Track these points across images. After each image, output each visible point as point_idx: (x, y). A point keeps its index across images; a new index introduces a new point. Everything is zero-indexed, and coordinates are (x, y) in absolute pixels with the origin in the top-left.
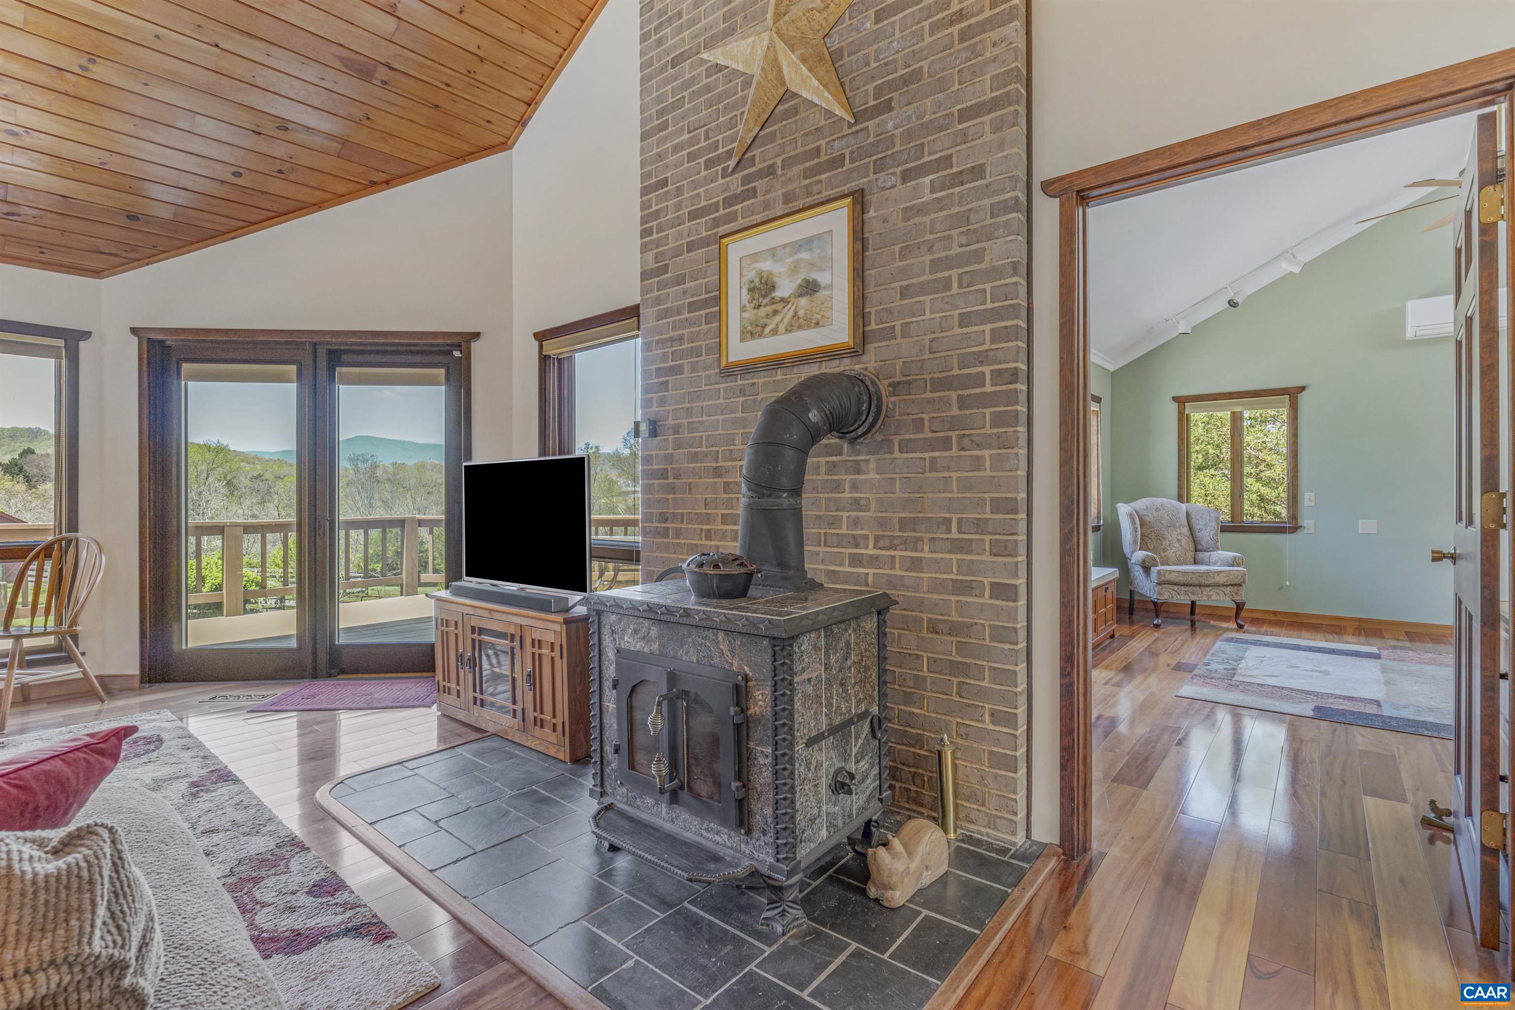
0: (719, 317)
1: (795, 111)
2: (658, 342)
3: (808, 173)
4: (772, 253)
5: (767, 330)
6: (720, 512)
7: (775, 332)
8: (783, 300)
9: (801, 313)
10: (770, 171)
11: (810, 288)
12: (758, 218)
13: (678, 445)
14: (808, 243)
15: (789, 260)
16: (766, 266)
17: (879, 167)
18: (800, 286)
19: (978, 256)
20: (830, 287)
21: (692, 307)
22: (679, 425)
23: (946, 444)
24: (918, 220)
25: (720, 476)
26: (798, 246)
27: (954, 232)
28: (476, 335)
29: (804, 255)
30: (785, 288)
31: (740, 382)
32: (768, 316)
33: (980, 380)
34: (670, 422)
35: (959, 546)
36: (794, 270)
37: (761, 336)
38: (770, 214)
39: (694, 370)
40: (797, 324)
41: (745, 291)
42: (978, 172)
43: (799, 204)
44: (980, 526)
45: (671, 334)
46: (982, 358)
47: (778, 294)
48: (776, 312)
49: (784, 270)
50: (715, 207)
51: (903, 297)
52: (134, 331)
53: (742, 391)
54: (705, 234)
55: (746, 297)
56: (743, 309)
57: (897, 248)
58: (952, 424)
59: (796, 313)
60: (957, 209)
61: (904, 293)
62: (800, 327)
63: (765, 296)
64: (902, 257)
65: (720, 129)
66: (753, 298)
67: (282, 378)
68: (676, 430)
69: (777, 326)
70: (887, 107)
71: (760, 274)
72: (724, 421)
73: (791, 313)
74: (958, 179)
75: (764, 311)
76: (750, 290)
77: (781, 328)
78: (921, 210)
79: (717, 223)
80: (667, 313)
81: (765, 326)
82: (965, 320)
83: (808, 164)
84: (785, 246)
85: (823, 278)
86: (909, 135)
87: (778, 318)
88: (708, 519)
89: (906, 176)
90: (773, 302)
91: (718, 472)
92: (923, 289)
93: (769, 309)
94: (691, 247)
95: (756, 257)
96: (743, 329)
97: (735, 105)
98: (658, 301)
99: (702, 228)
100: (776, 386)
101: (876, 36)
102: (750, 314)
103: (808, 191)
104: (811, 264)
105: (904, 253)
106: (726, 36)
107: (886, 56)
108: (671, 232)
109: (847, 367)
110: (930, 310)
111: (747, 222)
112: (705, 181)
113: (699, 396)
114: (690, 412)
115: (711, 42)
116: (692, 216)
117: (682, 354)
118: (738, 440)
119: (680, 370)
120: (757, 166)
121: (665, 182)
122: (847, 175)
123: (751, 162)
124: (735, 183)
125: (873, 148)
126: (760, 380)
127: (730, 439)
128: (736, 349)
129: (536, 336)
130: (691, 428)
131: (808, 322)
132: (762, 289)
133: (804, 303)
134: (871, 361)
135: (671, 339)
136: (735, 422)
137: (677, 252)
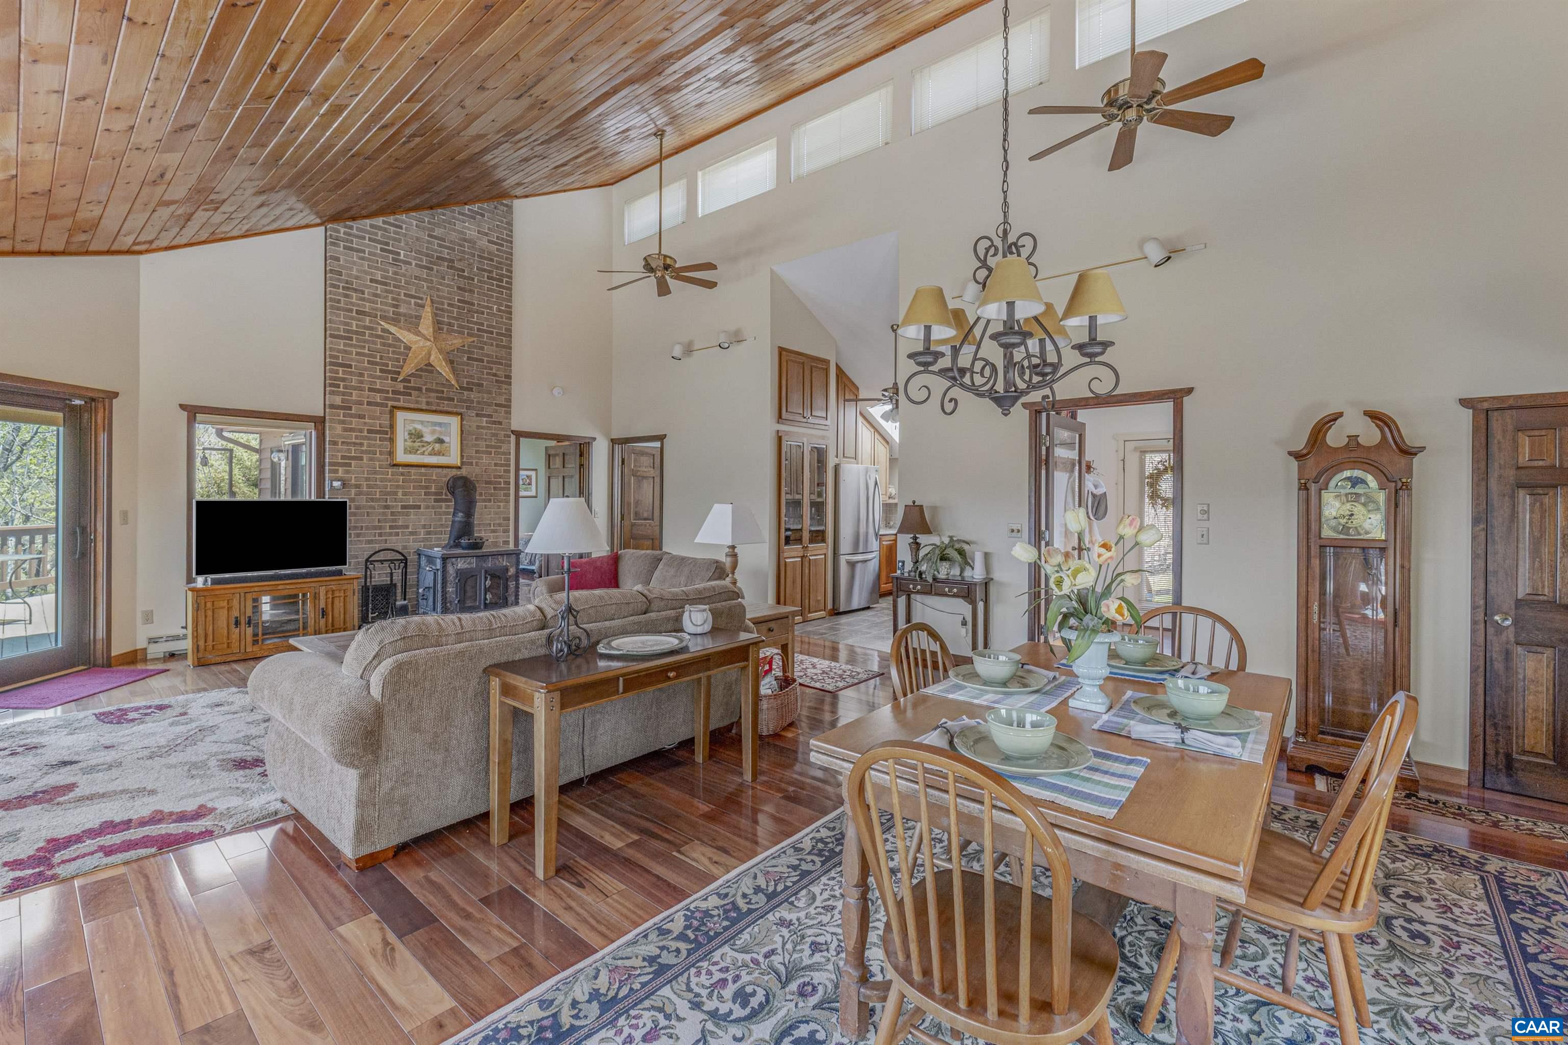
0: (392, 440)
1: (431, 372)
2: (344, 443)
3: (438, 398)
4: (422, 422)
5: (418, 452)
6: (388, 524)
7: (423, 454)
8: (427, 442)
9: (436, 449)
10: (419, 389)
11: (440, 441)
12: (412, 406)
13: (359, 494)
14: (440, 424)
15: (430, 428)
16: (419, 427)
17: (468, 408)
18: (435, 439)
19: (500, 447)
20: (449, 443)
21: (369, 431)
22: (360, 484)
23: (490, 501)
24: (482, 430)
25: (388, 509)
26: (435, 424)
27: (493, 438)
29: (437, 428)
30: (428, 438)
31: (401, 470)
32: (419, 447)
33: (500, 483)
34: (353, 482)
35: (494, 531)
36: (433, 432)
37: (415, 453)
38: (419, 406)
39: (371, 459)
40: (433, 453)
41: (406, 434)
42: (500, 423)
43: (434, 408)
44: (500, 525)
45: (354, 441)
46: (500, 477)
47: (425, 439)
48: (423, 446)
49: (428, 431)
50: (388, 392)
53: (402, 474)
54: (379, 401)
55: (407, 437)
56: (405, 440)
57: (475, 437)
58: (491, 495)
59: (433, 449)
60: (493, 431)
61: (477, 452)
62: (435, 455)
63: (418, 438)
64: (475, 440)
65: (390, 359)
66: (411, 438)
68: (357, 486)
69: (424, 452)
70: (471, 390)
71: (415, 429)
72: (391, 485)
73: (431, 449)
74: (494, 423)
75: (417, 444)
76: (410, 434)
77: (426, 453)
78: (483, 428)
79: (387, 399)
80: (352, 430)
81: (418, 450)
82: (496, 465)
83: (438, 395)
84: (429, 422)
85: (446, 439)
86: (478, 403)
87: (424, 449)
88: (380, 528)
89: (477, 415)
90: (421, 442)
91: (387, 507)
92: (483, 452)
93: (420, 444)
94: (369, 404)
95: (413, 421)
96: (405, 449)
97: (400, 353)
98: (343, 422)
99: (378, 398)
100: (421, 474)
101: (468, 365)
102: (409, 443)
103: (438, 405)
104: (441, 433)
105: (477, 439)
106: (395, 321)
107: (471, 373)
108: (354, 392)
109: (454, 472)
110: (485, 459)
111: (406, 405)
112: (379, 378)
113: (375, 473)
114: (367, 479)
115: (384, 318)
116: (370, 390)
117: (362, 452)
118: (400, 494)
119: (361, 459)
120: (412, 385)
121: (350, 366)
122: (456, 406)
123: (409, 381)
124: (400, 387)
125: (464, 401)
126: (413, 470)
127: (396, 493)
128: (401, 457)
129: (183, 407)
130: (369, 486)
131: (439, 453)
132: (416, 436)
133: (437, 446)
134: (464, 472)
135: (355, 444)
136: (398, 487)
137: (360, 403)
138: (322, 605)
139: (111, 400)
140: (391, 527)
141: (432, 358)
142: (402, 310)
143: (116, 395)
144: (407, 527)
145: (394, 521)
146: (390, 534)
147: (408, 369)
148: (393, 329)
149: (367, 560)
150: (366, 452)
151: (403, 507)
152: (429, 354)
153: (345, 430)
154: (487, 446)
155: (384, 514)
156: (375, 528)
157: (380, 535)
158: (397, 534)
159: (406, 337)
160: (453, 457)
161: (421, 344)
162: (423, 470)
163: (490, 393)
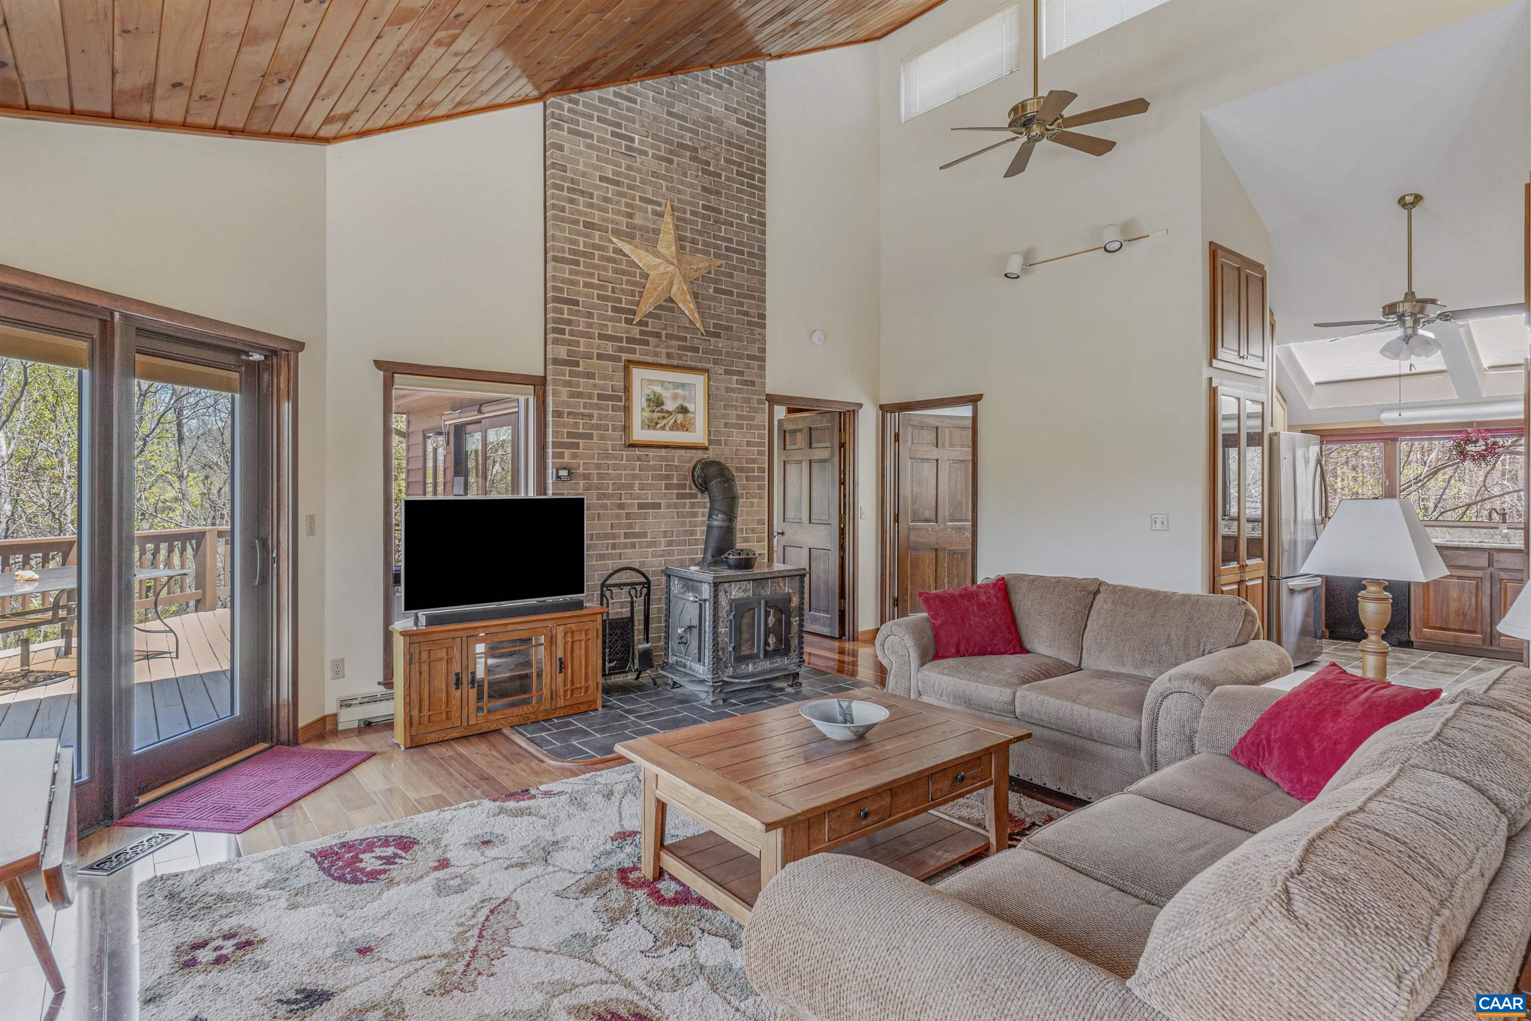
0: (627, 409)
1: (672, 310)
2: (569, 413)
3: (680, 348)
4: (662, 383)
5: (658, 426)
6: (622, 531)
7: (663, 428)
8: (668, 412)
9: (679, 422)
10: (658, 335)
11: (684, 410)
12: (650, 359)
14: (683, 386)
15: (672, 391)
16: (658, 389)
17: (716, 362)
18: (678, 408)
19: (753, 418)
20: (694, 413)
21: (600, 397)
22: (589, 474)
24: (731, 394)
25: (623, 509)
26: (677, 385)
27: (745, 405)
29: (680, 392)
30: (670, 406)
31: (637, 452)
32: (659, 418)
34: (581, 470)
35: (745, 540)
36: (675, 397)
37: (655, 428)
38: (658, 360)
39: (602, 438)
40: (675, 427)
41: (644, 399)
42: (753, 383)
43: (675, 362)
44: (753, 530)
45: (582, 410)
46: (754, 461)
47: (665, 408)
48: (664, 418)
49: (669, 395)
50: (620, 339)
51: (725, 427)
53: (639, 459)
54: (611, 353)
55: (645, 404)
56: (643, 410)
57: (722, 404)
58: (744, 487)
59: (676, 421)
60: (745, 396)
61: (726, 425)
62: (678, 429)
63: (658, 406)
64: (725, 409)
65: (624, 292)
66: (649, 406)
68: (587, 477)
69: (665, 425)
70: (718, 335)
71: (655, 394)
72: (626, 475)
73: (672, 421)
74: (746, 383)
75: (656, 415)
76: (649, 400)
77: (667, 428)
78: (732, 390)
79: (621, 350)
80: (579, 395)
81: (657, 423)
82: (748, 444)
83: (681, 343)
84: (669, 382)
85: (691, 407)
86: (728, 354)
87: (665, 421)
88: (614, 536)
89: (727, 372)
90: (662, 411)
91: (621, 506)
92: (734, 426)
93: (660, 415)
94: (600, 357)
95: (651, 381)
96: (643, 422)
97: (634, 284)
98: (568, 384)
99: (609, 348)
100: (662, 458)
101: (714, 299)
102: (647, 414)
103: (680, 357)
104: (684, 398)
105: (726, 407)
106: (629, 237)
107: (719, 312)
108: (582, 340)
109: (700, 455)
110: (736, 436)
111: (643, 358)
112: (611, 319)
113: (607, 456)
114: (598, 466)
115: (617, 233)
116: (602, 337)
117: (592, 427)
118: (636, 487)
119: (590, 437)
120: (649, 329)
121: (576, 303)
122: (701, 360)
123: (646, 324)
124: (635, 332)
125: (713, 352)
126: (651, 453)
127: (631, 486)
128: (639, 434)
129: (378, 364)
130: (601, 477)
131: (683, 427)
132: (656, 402)
133: (680, 417)
134: (711, 455)
135: (582, 415)
136: (634, 477)
137: (588, 356)
138: (560, 654)
139: (297, 353)
140: (626, 536)
141: (674, 289)
142: (638, 221)
143: (301, 346)
144: (645, 535)
145: (630, 526)
146: (625, 546)
147: (646, 306)
148: (627, 248)
149: (603, 585)
150: (598, 427)
151: (641, 506)
152: (671, 284)
153: (572, 395)
154: (739, 417)
155: (618, 516)
156: (607, 536)
157: (614, 547)
158: (633, 546)
159: (642, 258)
160: (698, 435)
161: (662, 269)
162: (663, 452)
163: (740, 339)
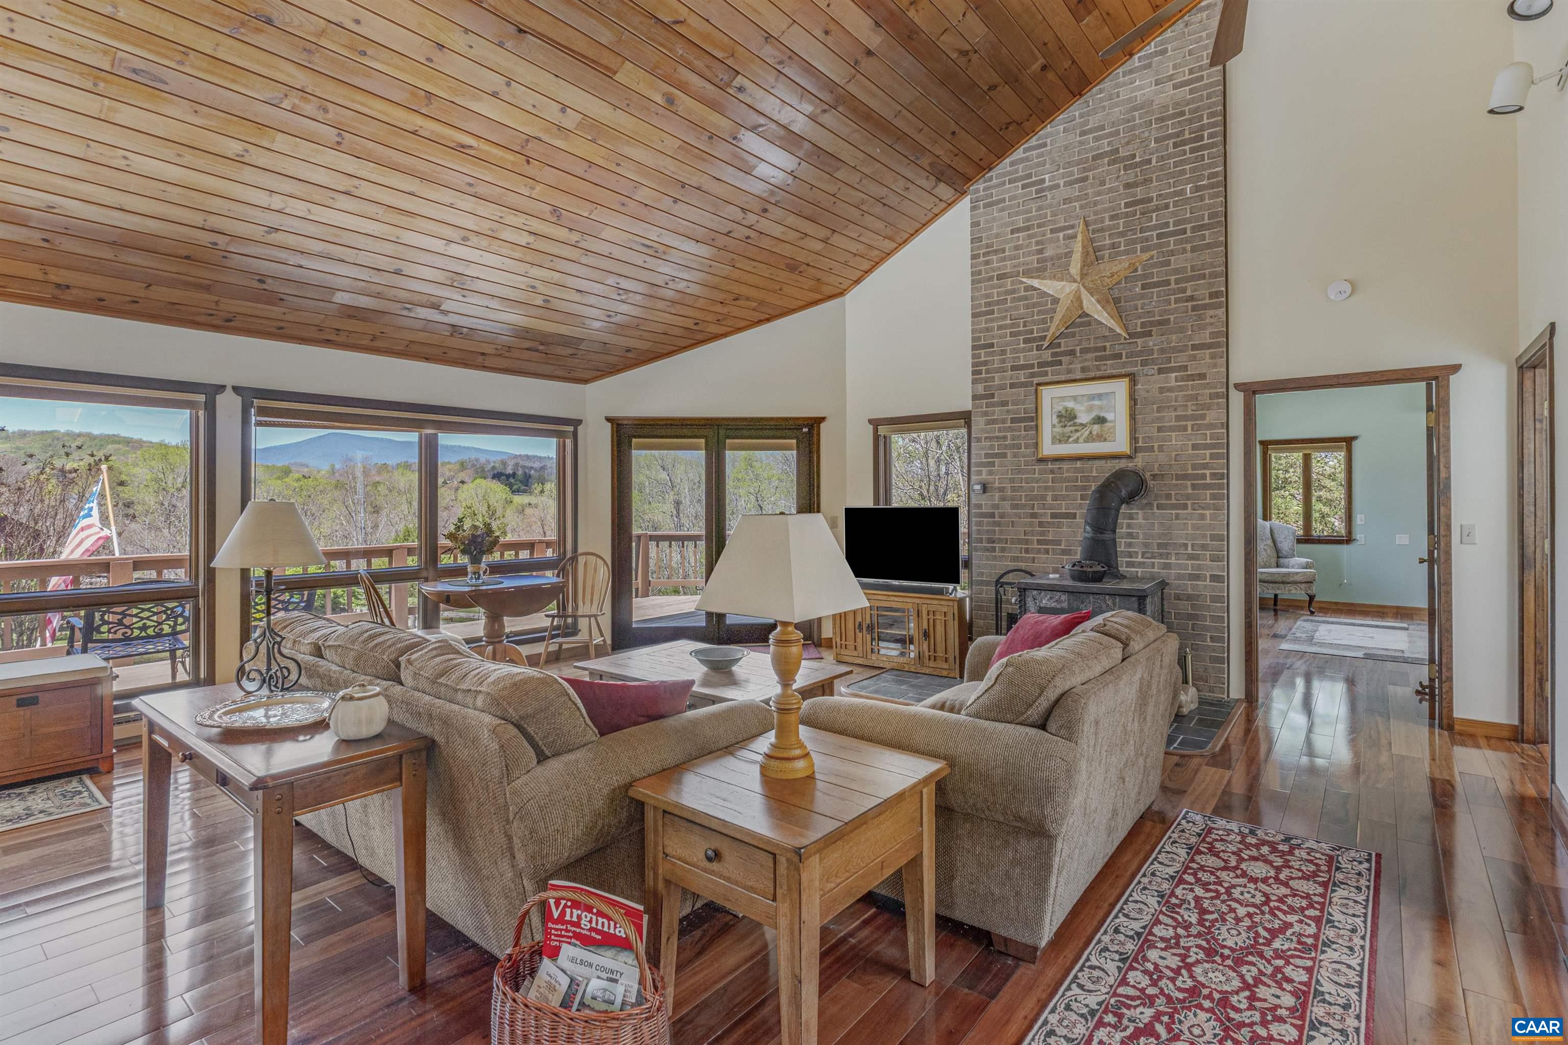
0: (1037, 428)
1: (1089, 324)
2: (986, 438)
3: (1098, 359)
4: (1075, 398)
5: (1071, 440)
6: (1035, 538)
7: (1076, 441)
8: (1081, 424)
9: (1094, 433)
10: (1072, 353)
11: (1101, 420)
12: (1063, 378)
13: (1003, 499)
14: (1100, 396)
15: (1086, 404)
16: (1070, 405)
17: (1144, 363)
18: (1093, 419)
19: (1203, 417)
20: (1114, 421)
21: (1013, 420)
22: (1004, 488)
23: (1185, 507)
24: (1168, 394)
25: (1035, 518)
26: (1092, 397)
27: (1189, 404)
28: (823, 419)
29: (1096, 403)
30: (1084, 419)
31: (1050, 466)
32: (1071, 432)
33: (1204, 477)
34: (997, 485)
35: (1191, 557)
36: (1090, 409)
37: (1066, 442)
38: (1072, 376)
39: (1015, 456)
40: (1090, 439)
41: (1055, 417)
42: (1202, 376)
43: (1092, 374)
44: (1204, 547)
45: (997, 434)
46: (1205, 466)
47: (1078, 421)
48: (1077, 431)
49: (1083, 408)
50: (1032, 366)
51: (1159, 431)
52: (608, 419)
53: (1052, 472)
54: (1023, 380)
55: (1055, 420)
56: (1053, 426)
57: (1155, 407)
58: (1188, 497)
59: (1091, 433)
60: (1190, 392)
61: (1160, 429)
62: (1094, 441)
63: (1070, 420)
64: (1158, 411)
65: (1034, 322)
66: (1060, 421)
67: (696, 448)
68: (1001, 490)
69: (1078, 438)
70: (1149, 334)
71: (1066, 409)
72: (1038, 487)
73: (1087, 432)
74: (1191, 378)
75: (1068, 429)
76: (1060, 416)
77: (1081, 440)
78: (1170, 390)
79: (1033, 375)
80: (994, 422)
81: (1070, 437)
82: (1195, 447)
83: (1098, 354)
84: (1083, 396)
85: (1110, 416)
86: (1162, 351)
87: (1078, 434)
88: (1027, 542)
89: (1160, 371)
90: (1075, 425)
91: (1034, 515)
92: (1171, 429)
93: (1072, 428)
94: (1012, 386)
95: (1063, 398)
96: (1053, 438)
97: (1046, 312)
98: (986, 414)
99: (1022, 376)
100: (1077, 470)
101: (1142, 297)
102: (1058, 430)
103: (1098, 368)
104: (1101, 408)
105: (1159, 410)
106: (1039, 272)
107: (1148, 308)
108: (997, 375)
109: (1123, 464)
110: (1175, 440)
111: (1055, 378)
112: (1024, 350)
113: (1020, 471)
114: (1012, 480)
115: (1028, 273)
116: (1014, 368)
117: (1006, 447)
118: (1049, 498)
119: (1004, 455)
120: (1062, 349)
121: (992, 345)
122: (1124, 365)
123: (1059, 345)
124: (1047, 356)
125: (1140, 353)
126: (1065, 466)
127: (1043, 498)
128: (1049, 448)
129: (870, 421)
130: (1013, 489)
131: (1101, 438)
132: (1067, 417)
133: (1096, 428)
134: (1139, 462)
135: (997, 437)
136: (1046, 488)
137: (1002, 387)
138: (925, 626)
139: (819, 423)
140: (1039, 542)
141: (1085, 304)
142: (1049, 253)
144: (1058, 543)
145: (1043, 533)
146: (1039, 551)
147: (1054, 328)
148: (1035, 283)
149: (997, 582)
150: (1013, 446)
151: (1054, 516)
152: (1079, 299)
153: (989, 422)
154: (1178, 418)
155: (1031, 525)
156: (1020, 541)
157: (1027, 551)
158: (1047, 552)
159: (1049, 286)
160: (1120, 443)
161: (1068, 290)
162: (1079, 464)
163: (1182, 330)
